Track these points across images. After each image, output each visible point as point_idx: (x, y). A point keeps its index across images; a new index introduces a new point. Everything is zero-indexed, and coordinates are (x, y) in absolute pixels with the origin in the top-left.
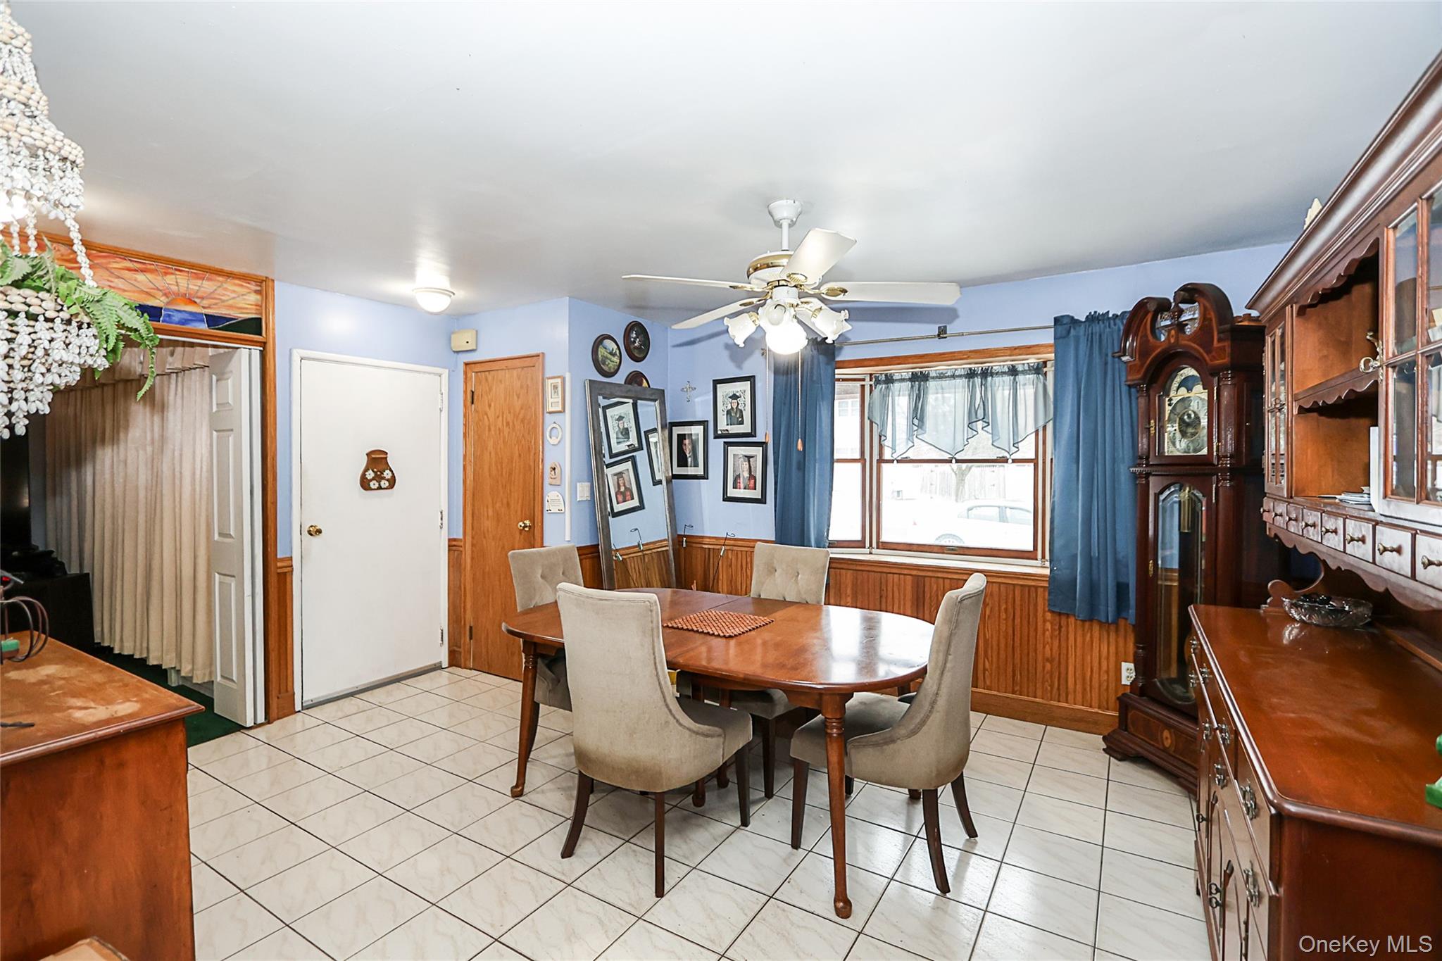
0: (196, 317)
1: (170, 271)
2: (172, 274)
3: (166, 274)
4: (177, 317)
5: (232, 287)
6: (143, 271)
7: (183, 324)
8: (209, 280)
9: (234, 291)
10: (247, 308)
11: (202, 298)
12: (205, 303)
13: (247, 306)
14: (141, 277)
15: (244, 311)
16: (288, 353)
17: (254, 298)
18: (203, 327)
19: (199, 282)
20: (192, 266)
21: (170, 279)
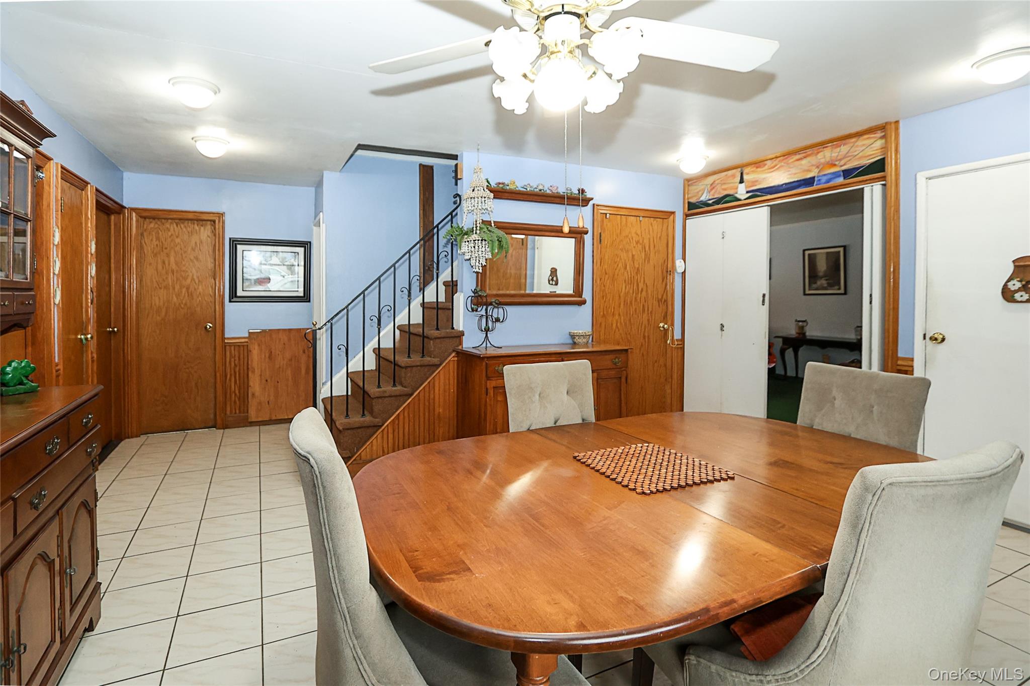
0: (836, 175)
1: (821, 150)
2: (822, 151)
3: (818, 153)
4: (824, 179)
5: (863, 142)
6: (805, 157)
7: (828, 182)
8: (844, 145)
9: (864, 145)
10: (873, 154)
11: (840, 160)
12: (842, 162)
13: (874, 152)
14: (804, 162)
15: (871, 157)
16: (914, 177)
17: (880, 143)
18: (841, 180)
19: (838, 149)
20: (831, 141)
21: (820, 156)
